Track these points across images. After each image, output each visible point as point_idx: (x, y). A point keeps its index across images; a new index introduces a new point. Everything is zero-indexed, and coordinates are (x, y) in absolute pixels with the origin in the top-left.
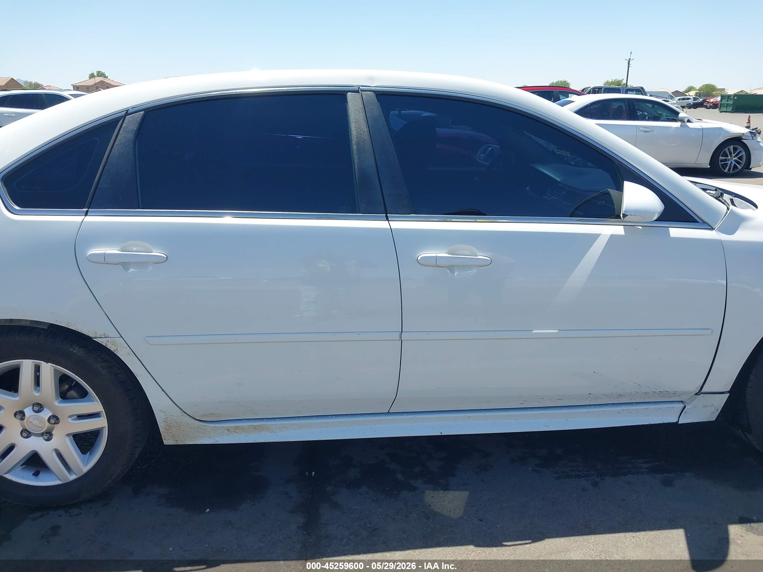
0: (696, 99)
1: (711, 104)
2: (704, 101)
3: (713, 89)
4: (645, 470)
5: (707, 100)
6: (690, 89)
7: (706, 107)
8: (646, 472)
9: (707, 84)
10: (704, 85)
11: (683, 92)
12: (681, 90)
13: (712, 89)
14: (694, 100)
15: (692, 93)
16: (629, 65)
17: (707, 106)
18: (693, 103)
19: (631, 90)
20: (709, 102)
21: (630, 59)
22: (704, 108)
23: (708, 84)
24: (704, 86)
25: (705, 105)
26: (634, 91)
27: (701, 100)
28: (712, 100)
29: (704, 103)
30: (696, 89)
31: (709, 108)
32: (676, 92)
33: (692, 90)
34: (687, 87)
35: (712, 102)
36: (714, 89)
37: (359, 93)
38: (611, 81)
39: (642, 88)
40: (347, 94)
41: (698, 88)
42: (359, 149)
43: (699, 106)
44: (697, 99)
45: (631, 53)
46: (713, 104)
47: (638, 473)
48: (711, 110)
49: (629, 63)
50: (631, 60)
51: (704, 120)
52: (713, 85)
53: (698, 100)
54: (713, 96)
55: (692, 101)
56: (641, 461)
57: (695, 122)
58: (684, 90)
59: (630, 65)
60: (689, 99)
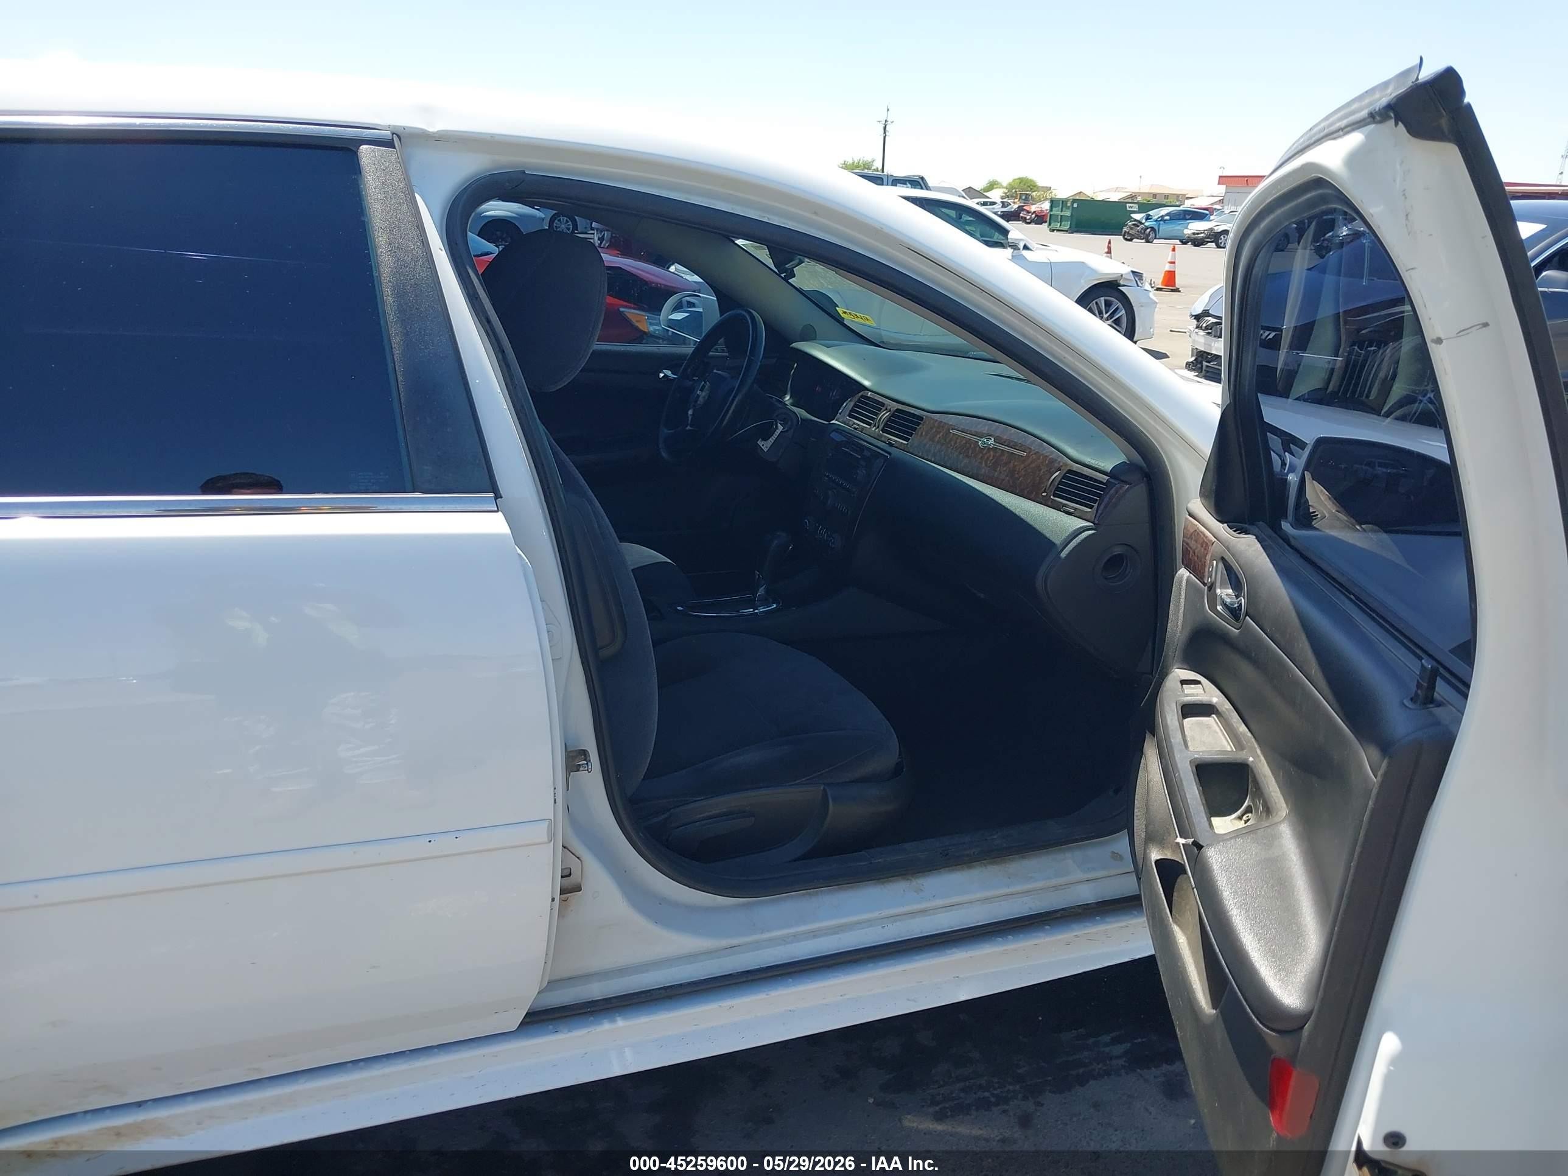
0: (1006, 204)
1: (1033, 214)
2: (1021, 208)
3: (1031, 187)
4: (1121, 1062)
5: (1024, 208)
6: (992, 186)
7: (1024, 220)
8: (1123, 1067)
9: (1021, 176)
10: (1015, 179)
11: (981, 190)
12: (978, 186)
13: (1029, 187)
14: (1002, 207)
15: (996, 195)
16: (885, 133)
17: (1025, 218)
18: (1002, 212)
19: (902, 182)
20: (1028, 212)
21: (886, 121)
22: (1021, 222)
23: (1023, 178)
24: (1017, 181)
25: (1022, 217)
26: (908, 183)
27: (1016, 206)
28: (1033, 208)
29: (1020, 213)
30: (1001, 185)
31: (1029, 223)
32: (968, 190)
33: (995, 186)
34: (987, 182)
35: (1035, 212)
36: (1035, 186)
37: (394, 148)
38: (851, 162)
39: (922, 178)
40: (358, 149)
41: (1005, 184)
42: (400, 310)
43: (1012, 218)
44: (1008, 205)
45: (888, 110)
46: (1036, 216)
47: (1108, 1074)
48: (1033, 226)
49: (885, 128)
50: (888, 123)
51: (1053, 247)
52: (1031, 181)
53: (1010, 206)
54: (1035, 201)
55: (999, 209)
56: (1106, 1038)
57: (1037, 248)
58: (982, 188)
59: (887, 134)
60: (994, 203)
